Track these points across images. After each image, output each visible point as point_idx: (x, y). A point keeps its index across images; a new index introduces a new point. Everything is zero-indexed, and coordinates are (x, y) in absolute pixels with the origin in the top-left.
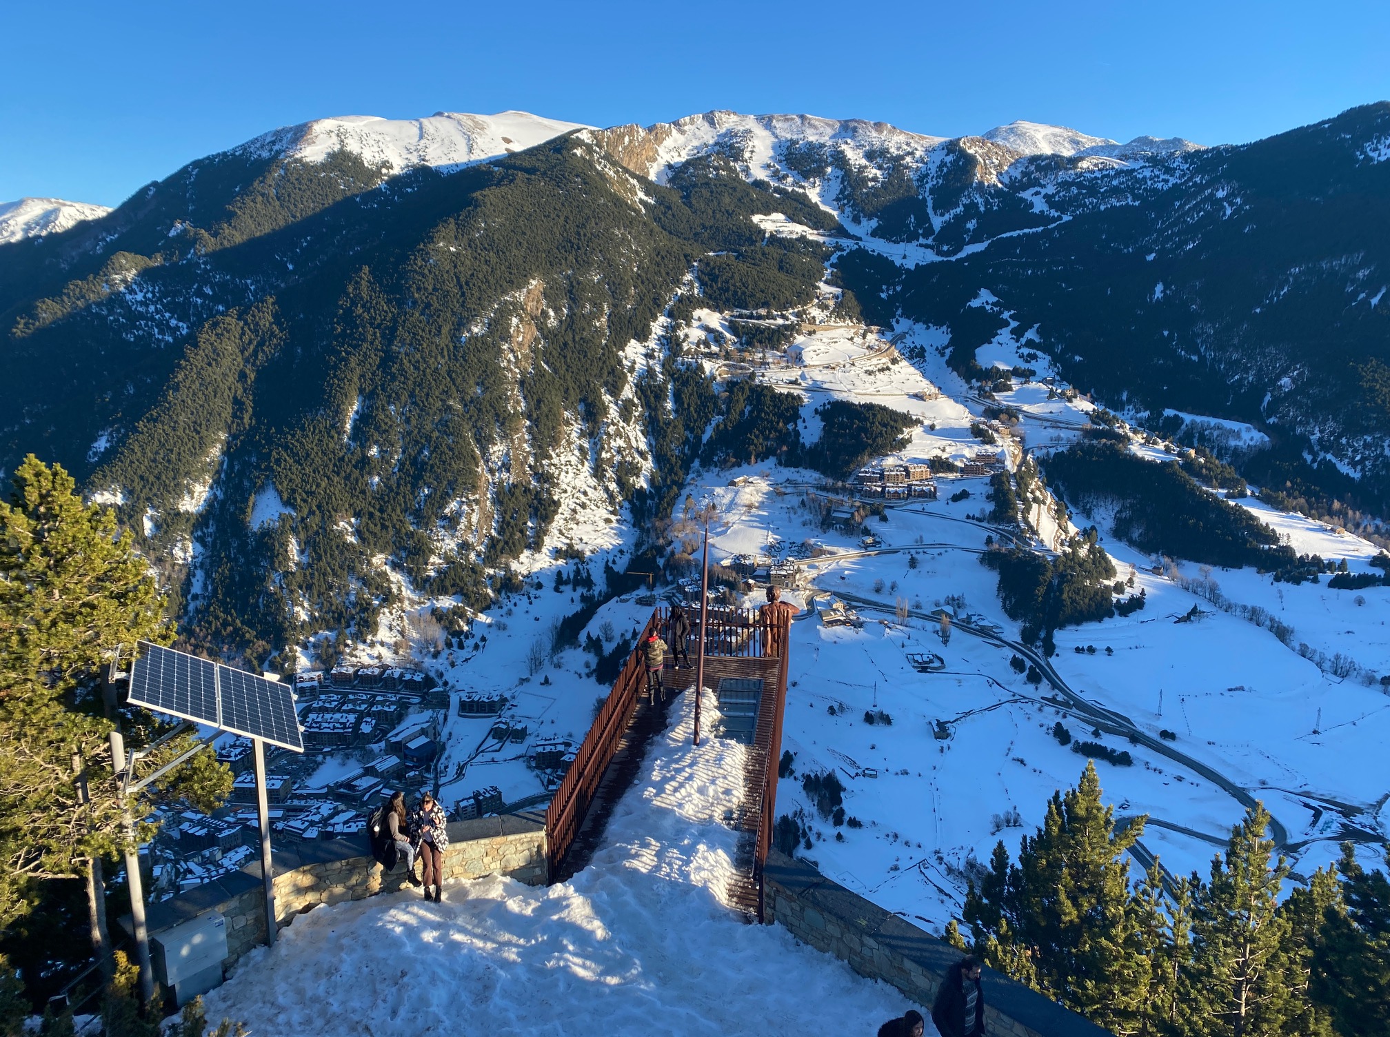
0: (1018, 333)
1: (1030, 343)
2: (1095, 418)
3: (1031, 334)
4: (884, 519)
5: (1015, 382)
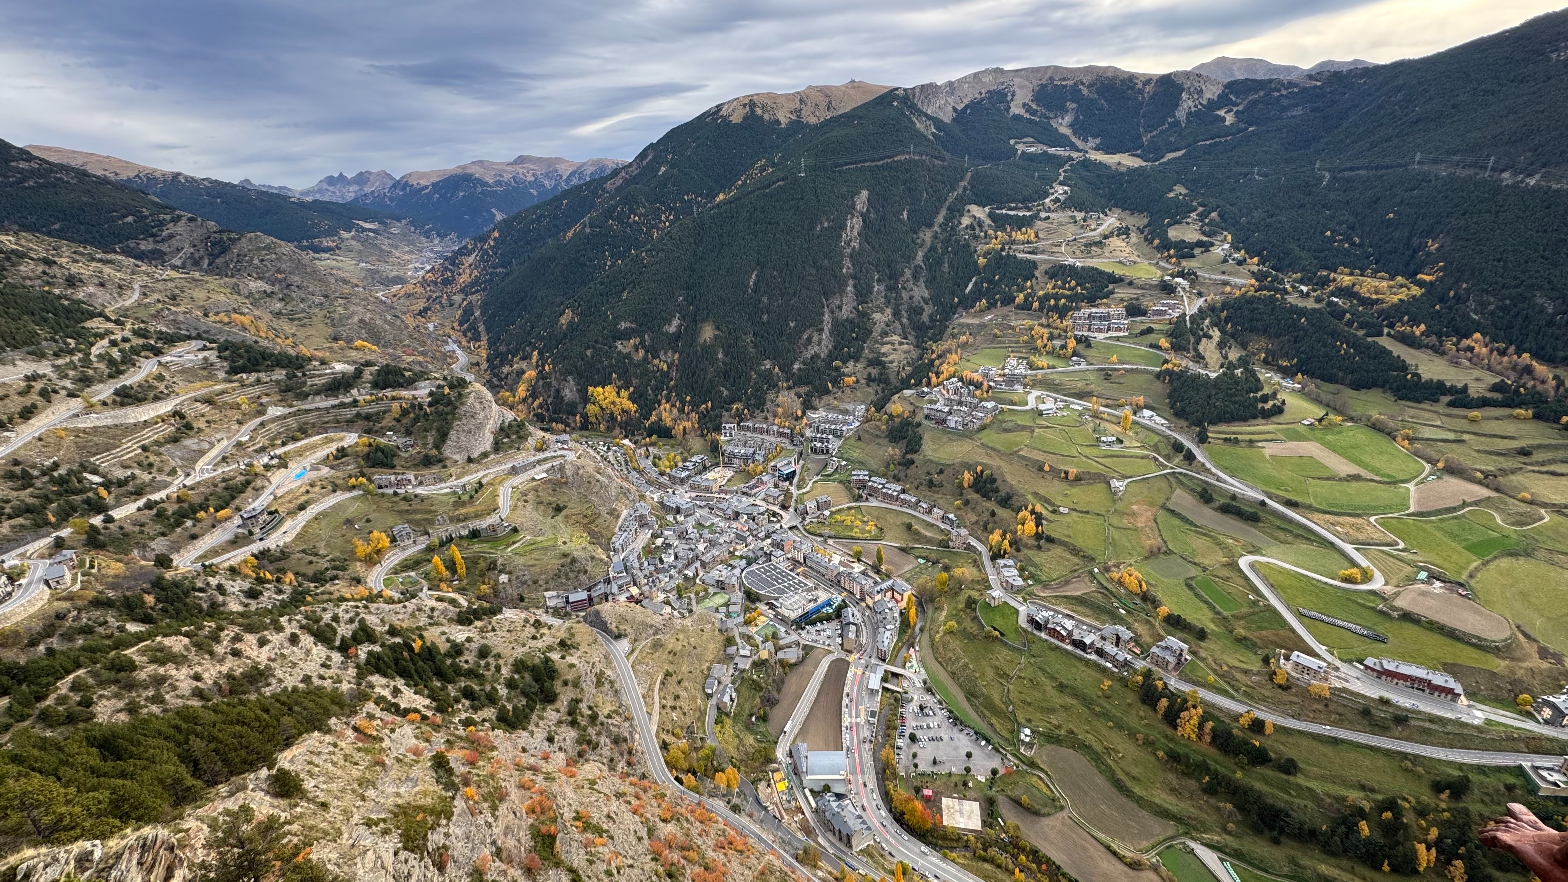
1: (1211, 222)
2: (1261, 277)
3: (1214, 216)
4: (1089, 346)
5: (1197, 251)
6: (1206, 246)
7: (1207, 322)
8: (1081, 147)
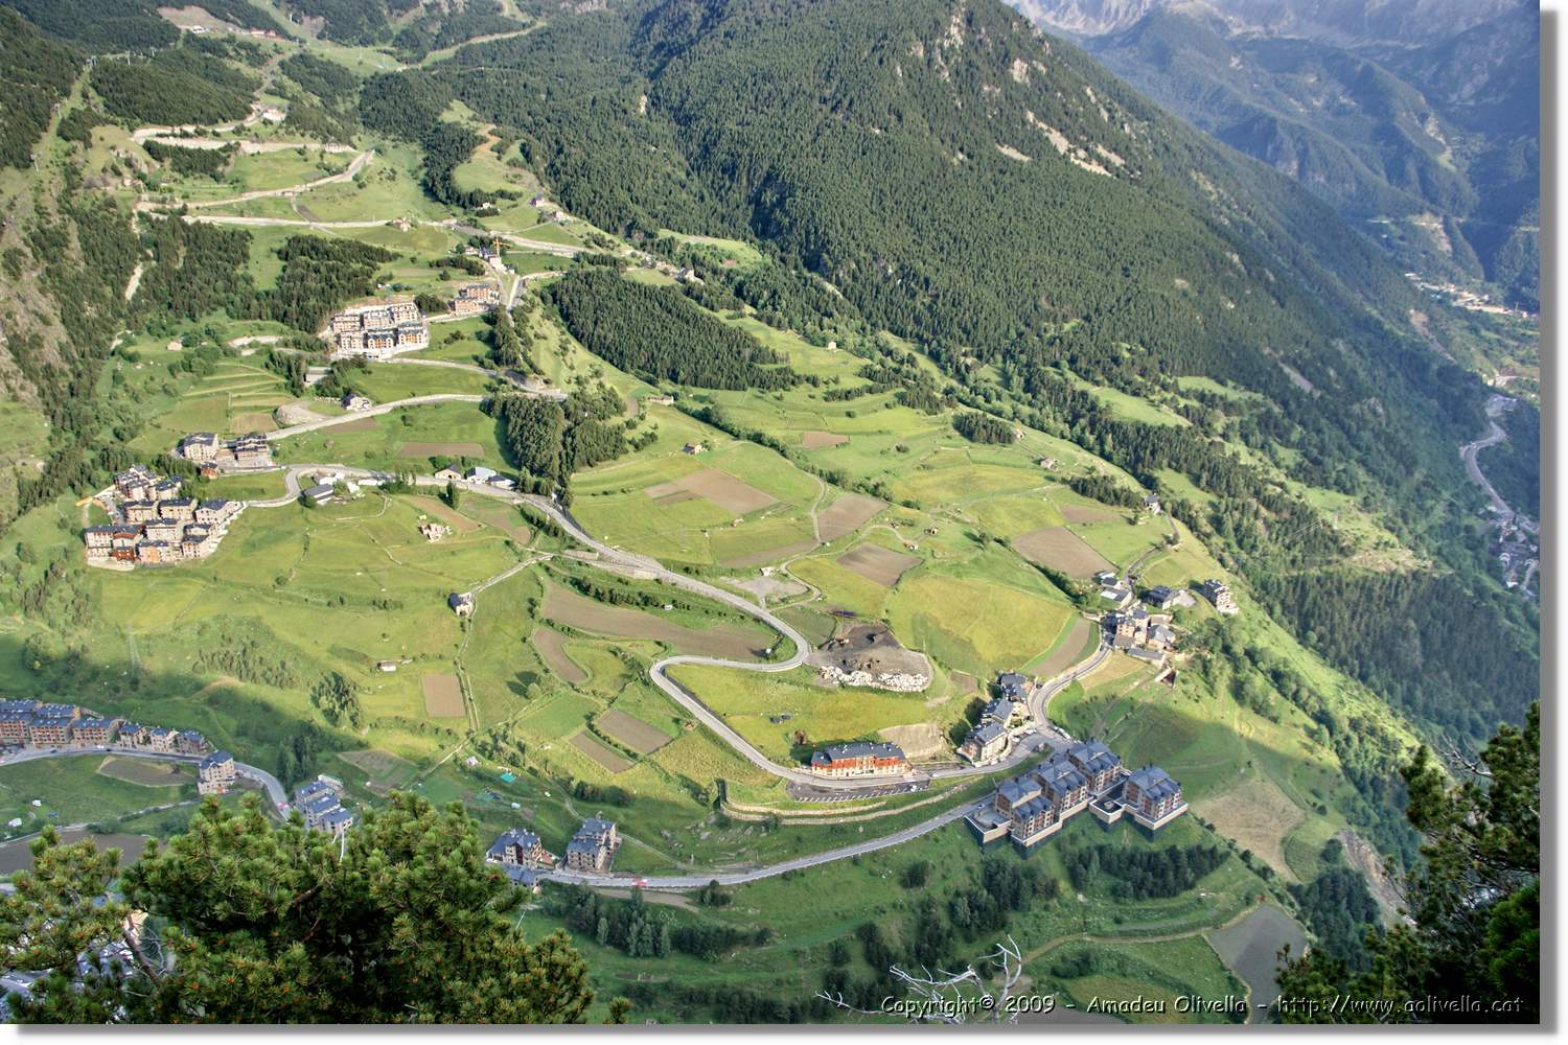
0: (500, 150)
1: (513, 163)
3: (513, 152)
5: (501, 205)
6: (513, 198)
7: (535, 314)
8: (292, 34)
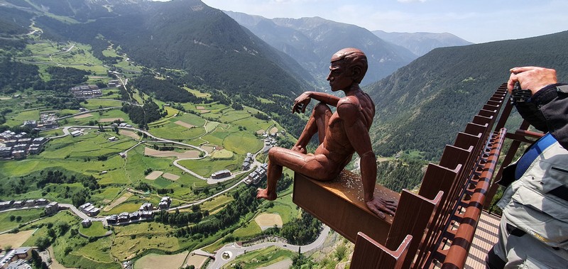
0: (115, 47)
1: (119, 50)
2: (144, 70)
3: (119, 47)
4: (86, 103)
5: (118, 61)
6: (121, 59)
7: (132, 87)
8: (39, 9)
